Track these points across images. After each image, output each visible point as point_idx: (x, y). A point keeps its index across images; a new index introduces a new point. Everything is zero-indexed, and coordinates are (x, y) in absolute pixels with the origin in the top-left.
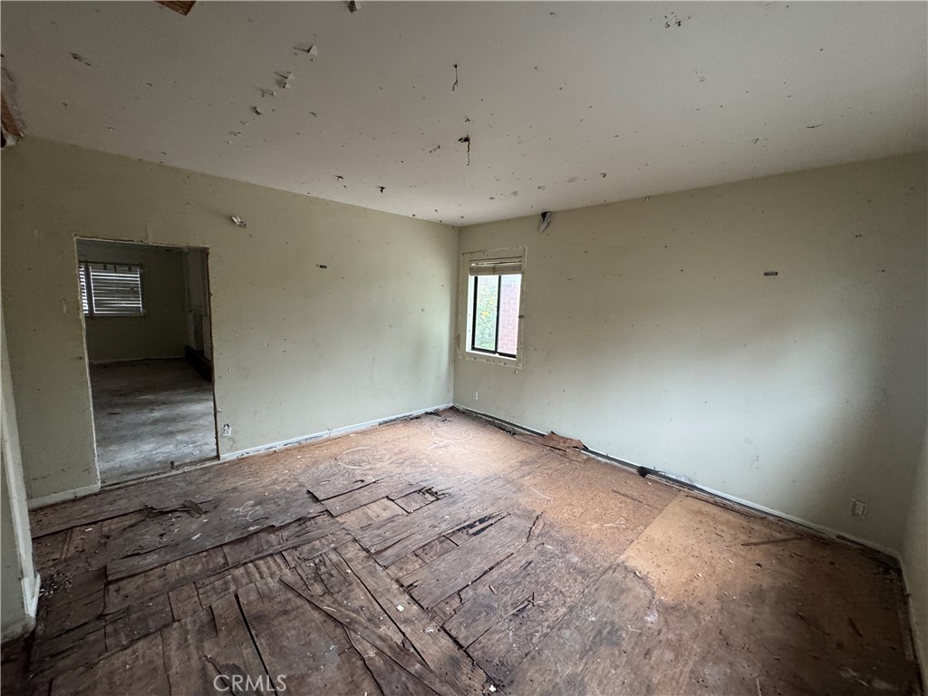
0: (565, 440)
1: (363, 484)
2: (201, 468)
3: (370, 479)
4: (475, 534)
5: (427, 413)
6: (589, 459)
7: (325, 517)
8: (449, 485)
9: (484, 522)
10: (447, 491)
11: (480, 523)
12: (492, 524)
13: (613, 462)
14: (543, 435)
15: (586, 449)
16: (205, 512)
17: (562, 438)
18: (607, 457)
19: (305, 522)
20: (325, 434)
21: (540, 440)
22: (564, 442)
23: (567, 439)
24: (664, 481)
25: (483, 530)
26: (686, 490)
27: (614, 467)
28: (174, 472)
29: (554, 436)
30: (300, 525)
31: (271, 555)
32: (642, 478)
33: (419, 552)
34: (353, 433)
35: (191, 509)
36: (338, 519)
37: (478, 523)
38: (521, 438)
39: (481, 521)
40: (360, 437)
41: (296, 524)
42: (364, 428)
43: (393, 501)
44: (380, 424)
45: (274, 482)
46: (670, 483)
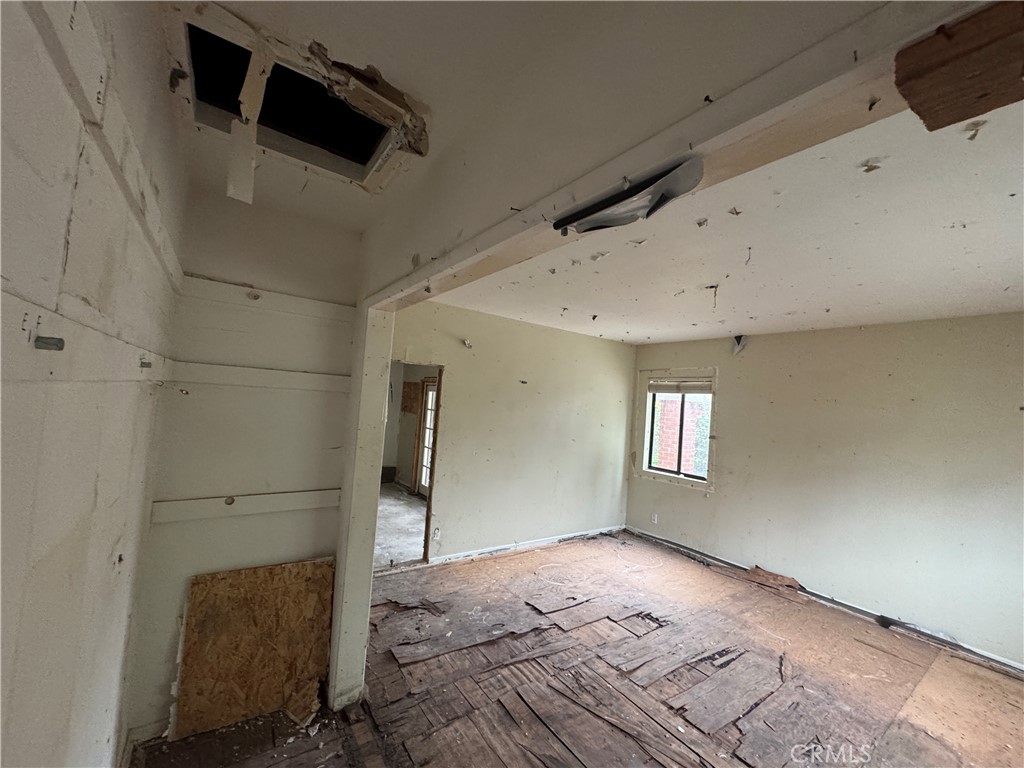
0: (776, 576)
1: (575, 602)
2: (415, 570)
3: (580, 598)
4: (722, 666)
5: (601, 534)
6: (810, 602)
7: (555, 631)
8: (666, 612)
9: (723, 655)
10: (667, 619)
11: (721, 657)
12: (733, 660)
13: (841, 608)
14: (745, 570)
15: (802, 589)
16: (444, 612)
17: (771, 574)
18: (832, 601)
19: (540, 633)
20: (512, 547)
21: (744, 574)
22: (774, 579)
23: (777, 576)
24: (915, 636)
25: (728, 663)
26: (947, 648)
27: (845, 613)
28: (394, 571)
29: (759, 571)
30: (537, 636)
31: (527, 660)
32: (884, 630)
33: (671, 677)
34: (538, 548)
35: (430, 607)
36: (570, 633)
37: (717, 656)
38: (719, 570)
39: (721, 654)
40: (546, 553)
41: (533, 634)
42: (545, 544)
43: (615, 622)
44: (560, 541)
45: (489, 590)
46: (924, 639)
